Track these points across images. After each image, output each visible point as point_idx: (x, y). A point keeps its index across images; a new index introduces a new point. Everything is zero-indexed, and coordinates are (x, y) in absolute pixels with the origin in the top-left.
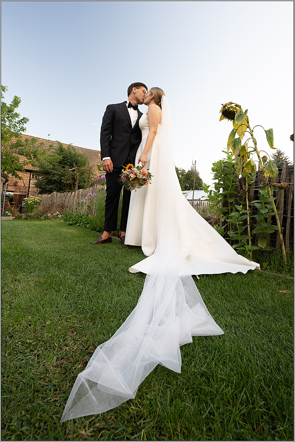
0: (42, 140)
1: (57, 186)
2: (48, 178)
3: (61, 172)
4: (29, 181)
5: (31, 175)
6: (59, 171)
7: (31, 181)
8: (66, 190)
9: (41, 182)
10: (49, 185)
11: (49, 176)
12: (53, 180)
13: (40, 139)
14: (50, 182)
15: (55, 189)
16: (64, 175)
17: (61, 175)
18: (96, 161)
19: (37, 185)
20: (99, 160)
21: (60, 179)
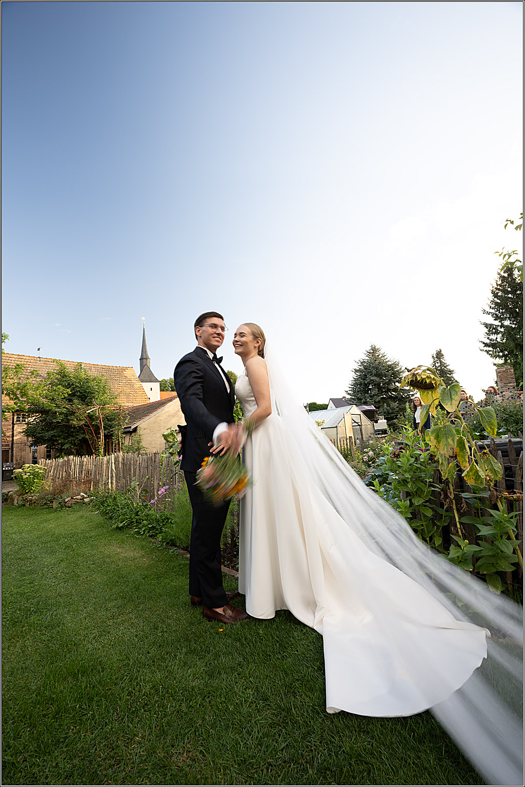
0: (27, 358)
1: (62, 432)
2: (46, 419)
3: (67, 408)
4: (11, 427)
5: (15, 417)
6: (64, 408)
7: (16, 426)
8: (78, 435)
9: (35, 427)
10: (48, 431)
11: (47, 417)
12: (55, 422)
13: (24, 358)
14: (49, 426)
15: (60, 436)
16: (73, 413)
17: (68, 413)
18: (120, 383)
19: (28, 433)
20: (125, 381)
21: (67, 419)
